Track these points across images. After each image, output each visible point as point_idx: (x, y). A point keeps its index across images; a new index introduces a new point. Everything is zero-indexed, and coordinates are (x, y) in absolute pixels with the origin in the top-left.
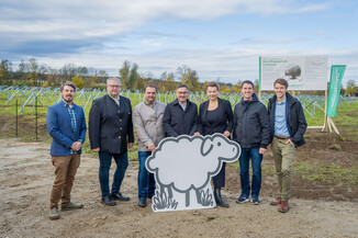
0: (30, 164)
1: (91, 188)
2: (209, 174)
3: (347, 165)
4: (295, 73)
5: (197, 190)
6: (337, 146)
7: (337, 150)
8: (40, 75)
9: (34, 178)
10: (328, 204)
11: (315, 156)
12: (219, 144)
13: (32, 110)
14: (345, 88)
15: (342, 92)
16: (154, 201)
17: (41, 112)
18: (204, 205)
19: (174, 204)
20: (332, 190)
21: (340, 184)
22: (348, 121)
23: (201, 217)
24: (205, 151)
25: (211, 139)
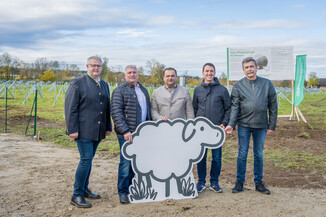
1: (58, 178)
2: (191, 161)
3: (318, 153)
4: (263, 63)
6: (307, 135)
7: (306, 138)
8: (13, 69)
10: (306, 192)
11: (284, 144)
12: (202, 129)
13: (3, 102)
15: (306, 84)
16: (132, 191)
17: (12, 104)
18: (185, 195)
19: (154, 195)
20: (307, 177)
21: (315, 172)
22: (313, 110)
23: (175, 207)
24: (187, 137)
25: (194, 123)
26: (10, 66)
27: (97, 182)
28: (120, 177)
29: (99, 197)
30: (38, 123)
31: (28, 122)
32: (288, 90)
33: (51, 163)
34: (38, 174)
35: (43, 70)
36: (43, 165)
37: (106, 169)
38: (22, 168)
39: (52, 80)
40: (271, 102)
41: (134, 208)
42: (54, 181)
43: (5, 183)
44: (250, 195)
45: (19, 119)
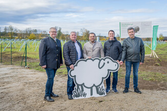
0: (7, 76)
1: (38, 87)
2: (103, 78)
3: (164, 73)
4: (137, 30)
5: (97, 87)
6: (158, 64)
7: (158, 65)
8: (14, 33)
9: (8, 83)
10: (158, 92)
11: (148, 69)
12: (108, 62)
13: (9, 50)
14: (158, 37)
15: (157, 39)
16: (74, 93)
17: (14, 51)
18: (100, 95)
19: (85, 95)
20: (159, 85)
21: (162, 82)
22: (161, 52)
23: (96, 101)
24: (101, 66)
25: (104, 60)
26: (13, 32)
27: (57, 89)
28: (68, 86)
29: (58, 96)
30: (27, 60)
31: (22, 60)
32: (149, 42)
33: (34, 80)
34: (28, 85)
35: (30, 34)
36: (30, 81)
37: (61, 82)
38: (19, 83)
39: (34, 39)
40: (141, 49)
41: (75, 102)
42: (36, 88)
43: (12, 90)
44: (132, 94)
45: (18, 58)
